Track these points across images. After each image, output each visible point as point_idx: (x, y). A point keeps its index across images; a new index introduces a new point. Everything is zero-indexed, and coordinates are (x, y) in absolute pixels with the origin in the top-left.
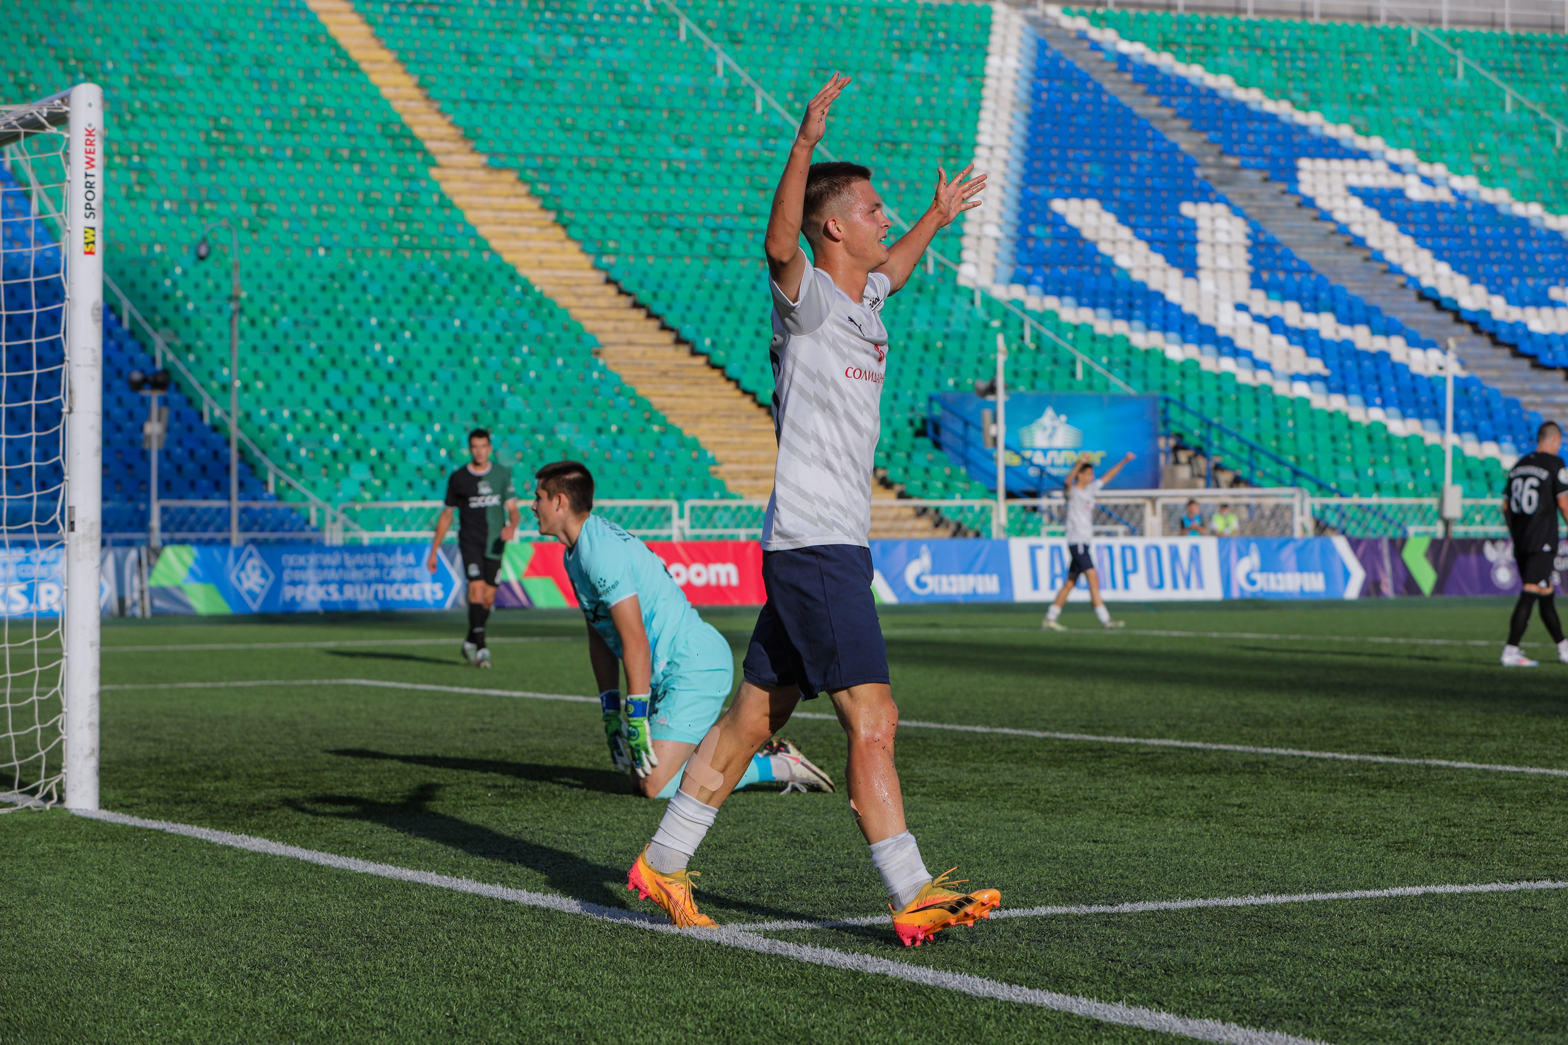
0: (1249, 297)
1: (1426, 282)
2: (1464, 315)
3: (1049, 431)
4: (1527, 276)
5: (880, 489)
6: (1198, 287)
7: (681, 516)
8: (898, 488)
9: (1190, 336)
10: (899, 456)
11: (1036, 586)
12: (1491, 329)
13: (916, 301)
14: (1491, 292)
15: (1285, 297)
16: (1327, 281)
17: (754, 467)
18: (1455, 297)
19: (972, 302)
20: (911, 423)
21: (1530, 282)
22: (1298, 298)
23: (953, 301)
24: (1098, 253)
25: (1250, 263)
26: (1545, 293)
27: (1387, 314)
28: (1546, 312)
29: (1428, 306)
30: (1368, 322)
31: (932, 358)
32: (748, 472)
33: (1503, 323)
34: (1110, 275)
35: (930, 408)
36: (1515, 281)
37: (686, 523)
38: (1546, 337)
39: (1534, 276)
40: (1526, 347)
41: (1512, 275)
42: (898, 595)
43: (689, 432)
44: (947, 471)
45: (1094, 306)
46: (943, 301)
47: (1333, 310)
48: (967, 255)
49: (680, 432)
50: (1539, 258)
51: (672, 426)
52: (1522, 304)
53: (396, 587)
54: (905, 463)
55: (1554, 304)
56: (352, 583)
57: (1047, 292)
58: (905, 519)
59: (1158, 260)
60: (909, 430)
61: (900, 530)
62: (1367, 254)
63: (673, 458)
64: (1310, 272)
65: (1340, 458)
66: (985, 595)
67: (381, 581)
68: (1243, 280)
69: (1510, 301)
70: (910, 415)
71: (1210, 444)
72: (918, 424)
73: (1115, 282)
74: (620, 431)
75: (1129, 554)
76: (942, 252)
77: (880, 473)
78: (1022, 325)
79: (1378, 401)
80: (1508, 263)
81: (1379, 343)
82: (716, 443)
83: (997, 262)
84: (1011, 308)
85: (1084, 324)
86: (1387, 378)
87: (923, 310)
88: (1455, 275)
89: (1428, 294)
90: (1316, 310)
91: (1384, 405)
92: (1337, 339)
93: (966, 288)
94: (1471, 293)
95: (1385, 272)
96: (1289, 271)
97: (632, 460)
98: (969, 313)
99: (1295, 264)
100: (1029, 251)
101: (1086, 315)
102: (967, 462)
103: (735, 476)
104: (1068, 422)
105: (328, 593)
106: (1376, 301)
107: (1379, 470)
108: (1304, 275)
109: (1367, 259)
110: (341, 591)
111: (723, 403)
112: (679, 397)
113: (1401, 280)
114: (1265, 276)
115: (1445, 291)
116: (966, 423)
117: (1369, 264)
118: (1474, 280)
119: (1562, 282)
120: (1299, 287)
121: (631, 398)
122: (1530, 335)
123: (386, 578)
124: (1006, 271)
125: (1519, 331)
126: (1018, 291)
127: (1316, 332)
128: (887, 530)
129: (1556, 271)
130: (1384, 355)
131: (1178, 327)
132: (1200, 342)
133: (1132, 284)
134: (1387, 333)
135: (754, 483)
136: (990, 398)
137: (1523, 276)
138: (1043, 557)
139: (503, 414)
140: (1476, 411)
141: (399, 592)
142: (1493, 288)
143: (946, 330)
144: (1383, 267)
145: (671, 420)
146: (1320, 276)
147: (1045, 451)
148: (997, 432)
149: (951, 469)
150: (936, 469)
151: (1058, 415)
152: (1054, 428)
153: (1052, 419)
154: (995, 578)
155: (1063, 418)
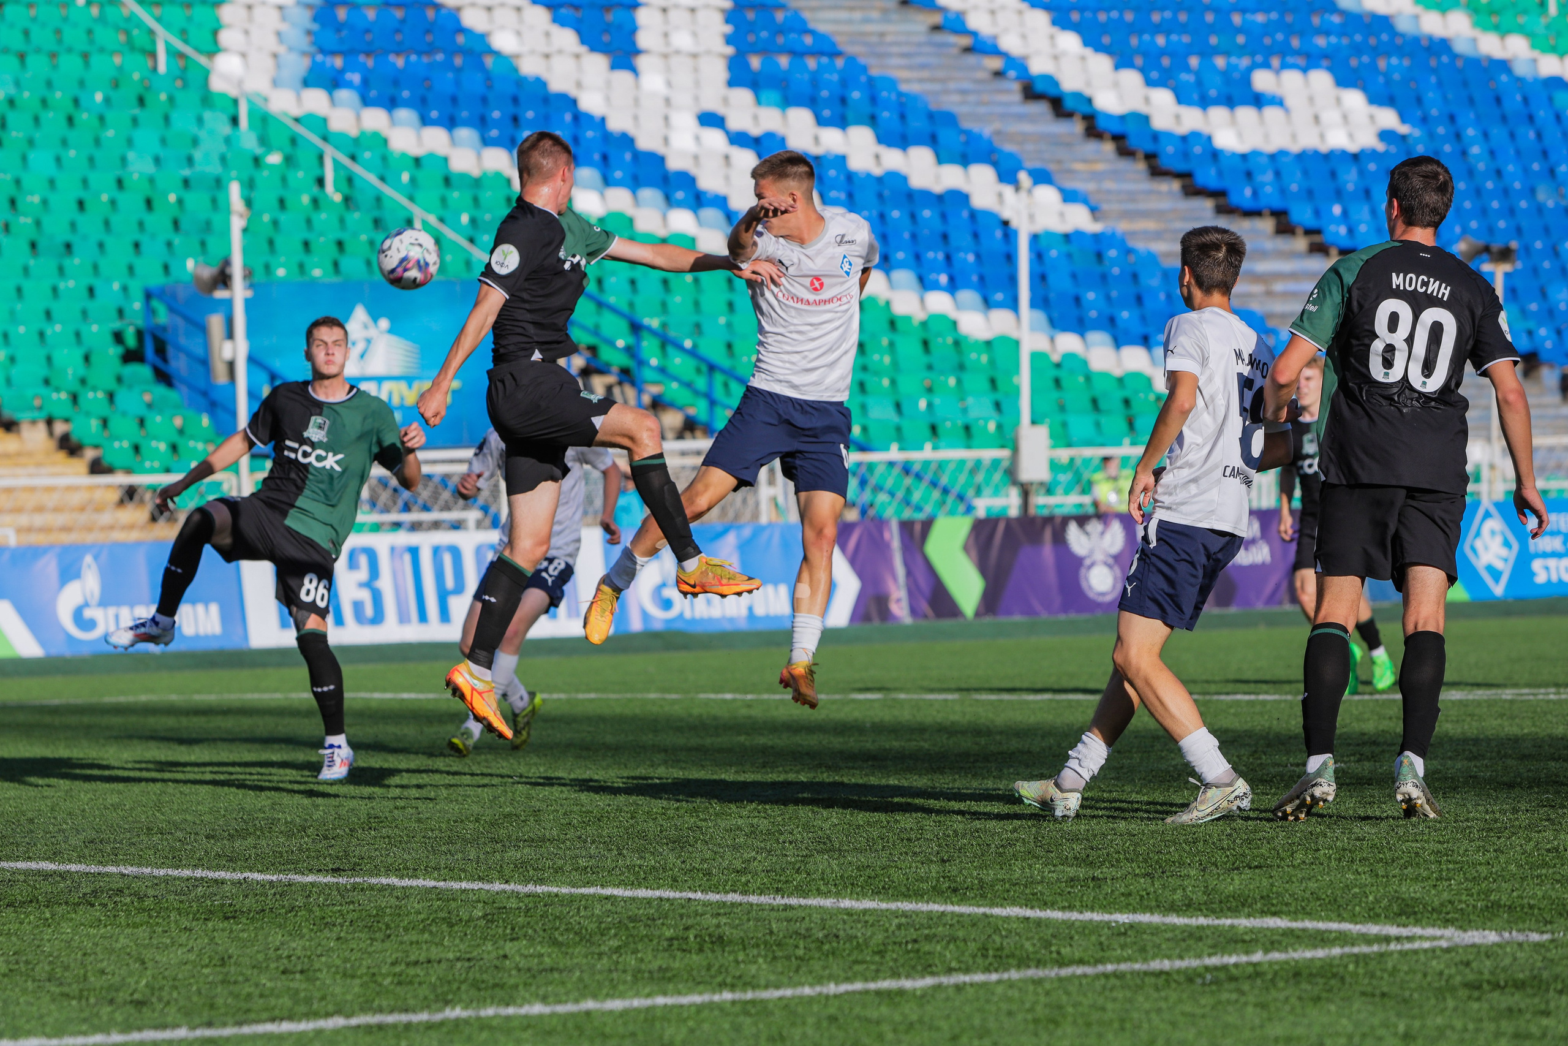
0: (726, 101)
1: (1038, 66)
2: (1101, 124)
3: (360, 347)
4: (1216, 51)
5: (61, 456)
6: (637, 86)
8: (90, 454)
9: (618, 174)
10: (94, 398)
12: (1149, 147)
13: (135, 121)
14: (1150, 83)
15: (788, 101)
16: (865, 69)
18: (1087, 92)
19: (235, 121)
20: (118, 337)
21: (1220, 62)
22: (811, 102)
23: (200, 120)
24: (461, 30)
25: (729, 40)
26: (1246, 81)
27: (966, 125)
28: (1246, 114)
29: (1041, 108)
30: (932, 141)
31: (159, 222)
33: (1169, 135)
34: (482, 67)
35: (150, 311)
36: (1194, 62)
38: (1244, 157)
39: (1227, 54)
40: (1207, 177)
41: (1189, 51)
42: (42, 643)
44: (178, 422)
45: (450, 123)
46: (183, 122)
47: (872, 121)
48: (226, 37)
50: (1237, 19)
52: (1204, 103)
54: (104, 410)
55: (1258, 101)
57: (366, 102)
58: (99, 509)
59: (567, 38)
60: (115, 351)
61: (89, 529)
62: (937, 19)
64: (835, 54)
65: (870, 380)
66: (196, 637)
68: (717, 71)
69: (1181, 98)
70: (117, 325)
71: (641, 363)
72: (131, 341)
73: (488, 79)
75: (447, 559)
76: (184, 34)
77: (60, 428)
78: (321, 158)
79: (943, 279)
80: (1183, 29)
81: (950, 177)
83: (281, 50)
84: (300, 130)
85: (431, 155)
86: (961, 238)
87: (147, 138)
88: (1088, 52)
89: (1040, 87)
90: (842, 123)
91: (953, 287)
92: (877, 171)
93: (223, 95)
94: (1116, 85)
95: (968, 50)
96: (796, 54)
98: (228, 141)
99: (808, 40)
100: (339, 27)
101: (435, 139)
102: (213, 405)
104: (390, 331)
106: (950, 102)
107: (937, 401)
108: (825, 60)
109: (936, 28)
113: (996, 63)
114: (755, 62)
115: (1070, 82)
117: (939, 37)
118: (1122, 61)
119: (1275, 62)
120: (815, 81)
122: (1215, 155)
124: (299, 65)
125: (1197, 150)
126: (316, 100)
127: (841, 160)
128: (66, 529)
129: (1267, 41)
130: (959, 198)
131: (597, 157)
132: (635, 183)
133: (521, 82)
134: (965, 160)
136: (220, 294)
137: (1207, 53)
140: (1114, 294)
142: (1154, 75)
143: (186, 172)
144: (965, 41)
146: (851, 60)
148: (235, 351)
149: (184, 419)
150: (158, 419)
151: (375, 319)
152: (369, 341)
153: (366, 327)
154: (214, 608)
155: (384, 323)
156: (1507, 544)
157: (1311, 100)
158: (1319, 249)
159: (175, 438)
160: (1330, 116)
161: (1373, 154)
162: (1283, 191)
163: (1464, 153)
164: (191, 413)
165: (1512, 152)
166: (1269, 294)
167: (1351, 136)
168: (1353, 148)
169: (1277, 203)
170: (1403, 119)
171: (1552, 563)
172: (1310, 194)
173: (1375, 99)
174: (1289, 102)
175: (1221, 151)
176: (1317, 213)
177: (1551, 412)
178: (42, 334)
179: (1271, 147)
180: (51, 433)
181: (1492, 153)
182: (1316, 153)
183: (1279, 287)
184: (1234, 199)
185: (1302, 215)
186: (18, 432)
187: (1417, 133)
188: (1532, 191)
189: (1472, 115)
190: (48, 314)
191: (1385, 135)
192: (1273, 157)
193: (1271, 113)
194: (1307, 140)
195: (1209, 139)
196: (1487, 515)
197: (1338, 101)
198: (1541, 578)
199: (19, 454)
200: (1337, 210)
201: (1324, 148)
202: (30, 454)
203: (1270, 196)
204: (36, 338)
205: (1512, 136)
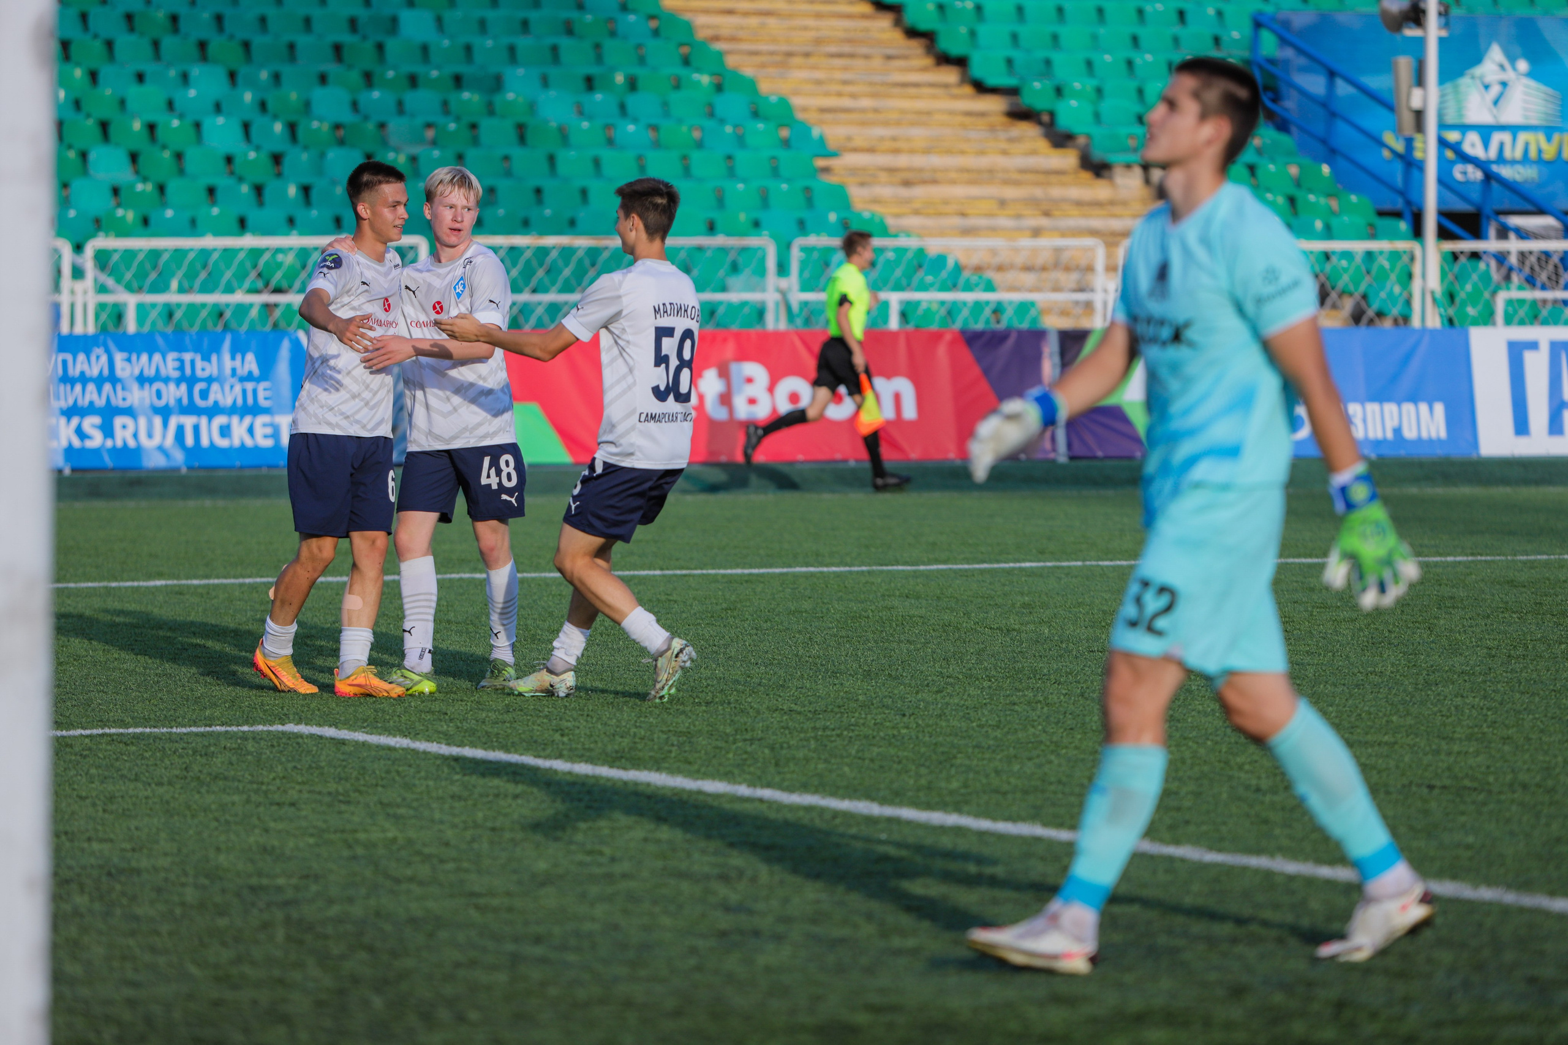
3: (1495, 90)
7: (782, 269)
11: (1521, 426)
17: (902, 161)
32: (891, 170)
35: (1255, 42)
37: (792, 281)
43: (770, 86)
44: (1294, 170)
49: (751, 86)
51: (736, 74)
53: (220, 420)
56: (130, 412)
63: (740, 140)
66: (1419, 441)
67: (190, 409)
74: (632, 84)
82: (823, 110)
97: (657, 145)
102: (1331, 153)
103: (866, 178)
104: (1530, 75)
105: (80, 433)
110: (108, 430)
111: (836, 27)
112: (746, 14)
116: (1332, 74)
121: (652, 17)
123: (199, 402)
135: (904, 192)
136: (1411, 32)
138: (1537, 366)
139: (392, 45)
141: (225, 431)
145: (731, 61)
147: (1486, 132)
148: (1425, 100)
149: (1300, 166)
150: (1272, 167)
151: (1512, 59)
152: (1504, 84)
153: (1502, 67)
154: (1439, 408)
155: (1523, 65)
159: (1293, 191)
164: (1307, 161)
178: (1130, 63)
180: (1147, 181)
186: (1110, 178)
190: (1135, 40)
199: (1112, 203)
202: (1124, 203)
204: (1123, 66)
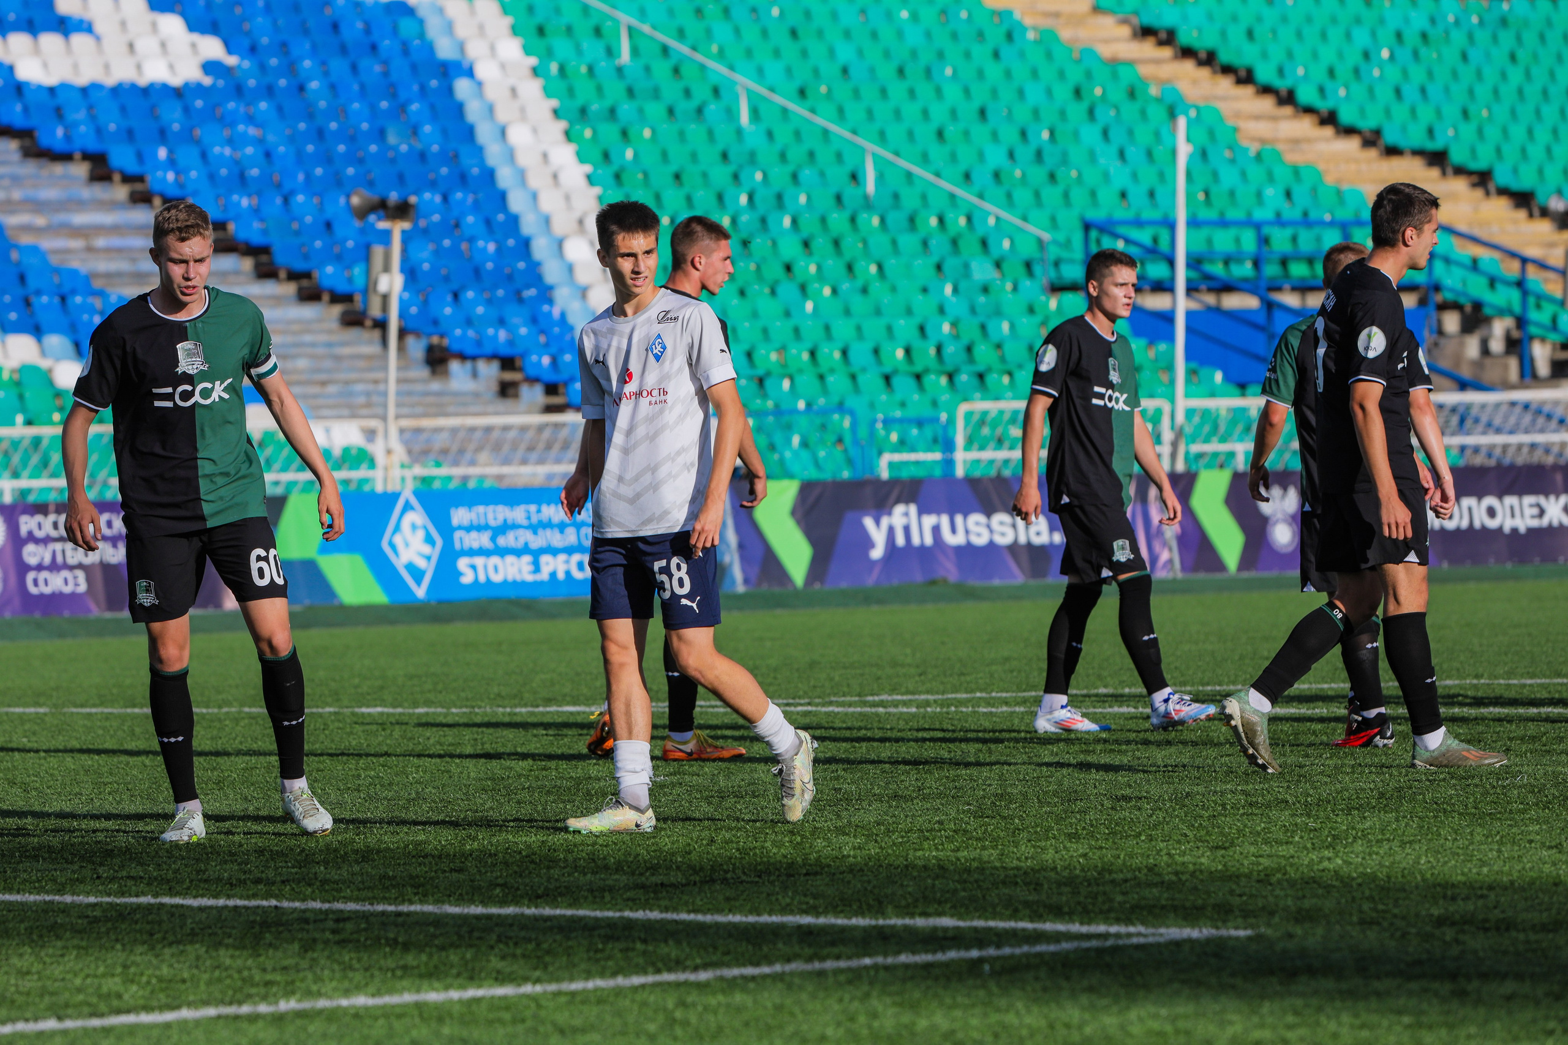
156: (429, 540)
157: (123, 24)
158: (141, 198)
160: (147, 45)
161: (195, 89)
162: (99, 131)
163: (301, 88)
165: (356, 87)
166: (90, 249)
167: (171, 67)
168: (176, 81)
169: (92, 145)
170: (229, 49)
171: (479, 561)
172: (130, 134)
173: (196, 25)
174: (99, 27)
175: (27, 84)
176: (140, 157)
177: (419, 387)
179: (83, 79)
181: (333, 87)
182: (133, 87)
183: (101, 242)
184: (45, 140)
185: (122, 158)
187: (246, 64)
188: (382, 134)
189: (307, 46)
191: (209, 67)
192: (84, 91)
193: (79, 40)
194: (122, 72)
195: (11, 69)
196: (408, 507)
197: (154, 26)
198: (468, 578)
200: (162, 153)
201: (143, 81)
203: (85, 137)
205: (354, 68)
